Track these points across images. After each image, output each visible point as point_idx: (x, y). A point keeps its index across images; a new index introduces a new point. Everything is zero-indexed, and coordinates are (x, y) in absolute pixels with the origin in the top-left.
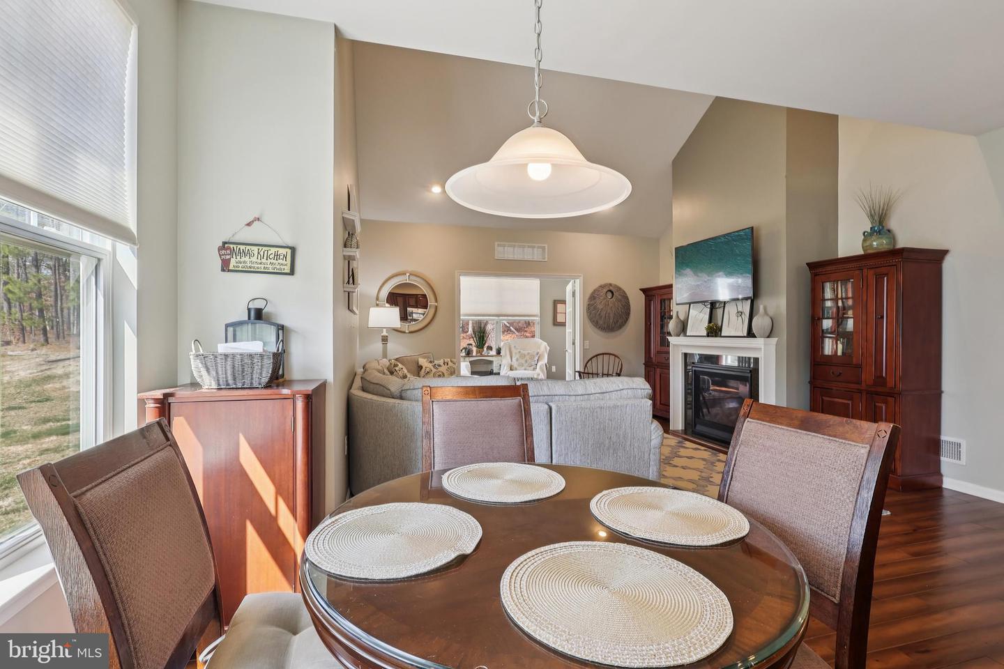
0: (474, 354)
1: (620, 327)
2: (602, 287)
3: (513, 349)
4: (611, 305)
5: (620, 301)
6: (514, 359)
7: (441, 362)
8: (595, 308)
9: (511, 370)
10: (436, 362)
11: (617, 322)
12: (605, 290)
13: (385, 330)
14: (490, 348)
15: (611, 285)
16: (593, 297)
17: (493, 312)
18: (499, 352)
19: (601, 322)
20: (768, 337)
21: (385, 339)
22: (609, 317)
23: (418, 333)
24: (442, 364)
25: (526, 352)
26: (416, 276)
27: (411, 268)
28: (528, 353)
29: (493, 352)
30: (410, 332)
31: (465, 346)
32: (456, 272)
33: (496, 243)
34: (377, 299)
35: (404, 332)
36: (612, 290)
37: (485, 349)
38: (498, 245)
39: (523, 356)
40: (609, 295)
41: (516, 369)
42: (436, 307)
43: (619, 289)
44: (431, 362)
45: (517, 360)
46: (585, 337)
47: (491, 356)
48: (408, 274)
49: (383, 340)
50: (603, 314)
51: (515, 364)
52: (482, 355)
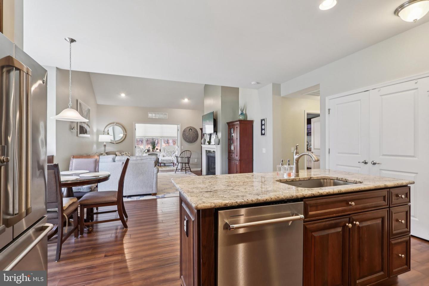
0: (151, 151)
1: (195, 141)
2: (188, 128)
3: (165, 150)
4: (191, 134)
5: (194, 132)
6: (165, 153)
7: (124, 153)
8: (185, 135)
9: (164, 157)
10: (122, 153)
11: (193, 139)
12: (189, 129)
13: (105, 143)
14: (157, 149)
15: (191, 127)
16: (184, 131)
17: (159, 136)
18: (160, 150)
19: (187, 140)
20: (219, 144)
21: (105, 146)
22: (190, 138)
23: (119, 144)
24: (124, 154)
25: (169, 151)
26: (118, 124)
27: (116, 121)
28: (170, 151)
29: (158, 151)
30: (116, 143)
31: (148, 148)
32: (134, 122)
33: (148, 113)
34: (104, 132)
35: (114, 143)
36: (191, 129)
37: (155, 149)
38: (149, 113)
39: (168, 152)
40: (191, 130)
41: (165, 157)
42: (126, 135)
43: (195, 128)
44: (120, 153)
45: (166, 153)
46: (181, 145)
47: (157, 152)
48: (115, 123)
49: (104, 146)
50: (188, 137)
51: (165, 155)
52: (153, 152)
